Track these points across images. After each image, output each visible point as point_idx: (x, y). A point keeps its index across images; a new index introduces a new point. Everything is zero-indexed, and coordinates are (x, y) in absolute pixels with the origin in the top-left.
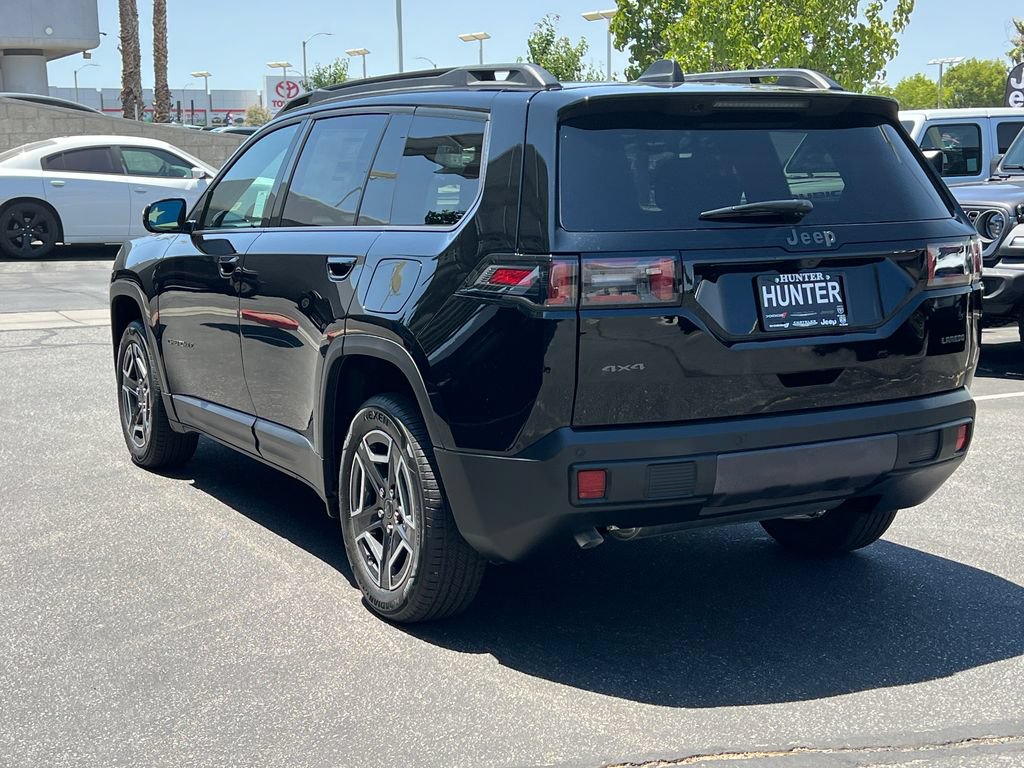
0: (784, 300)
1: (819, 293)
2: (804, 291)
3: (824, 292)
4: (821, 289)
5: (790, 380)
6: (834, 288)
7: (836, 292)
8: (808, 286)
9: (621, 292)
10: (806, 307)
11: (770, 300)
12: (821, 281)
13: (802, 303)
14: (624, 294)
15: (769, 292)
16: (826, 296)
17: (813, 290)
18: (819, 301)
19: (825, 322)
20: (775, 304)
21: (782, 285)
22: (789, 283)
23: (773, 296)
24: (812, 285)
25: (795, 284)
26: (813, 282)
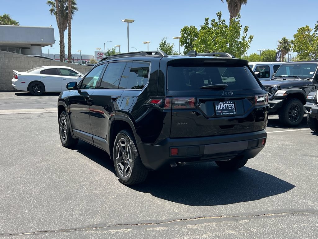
0: (221, 108)
1: (229, 106)
2: (226, 106)
3: (230, 106)
4: (230, 105)
5: (222, 127)
6: (233, 105)
7: (233, 106)
8: (227, 105)
9: (182, 106)
10: (226, 110)
11: (217, 108)
12: (230, 104)
13: (225, 109)
14: (183, 106)
15: (217, 106)
16: (231, 107)
17: (228, 106)
18: (229, 108)
19: (231, 113)
20: (219, 109)
21: (220, 104)
22: (222, 104)
23: (218, 107)
24: (227, 104)
25: (223, 104)
26: (228, 104)
